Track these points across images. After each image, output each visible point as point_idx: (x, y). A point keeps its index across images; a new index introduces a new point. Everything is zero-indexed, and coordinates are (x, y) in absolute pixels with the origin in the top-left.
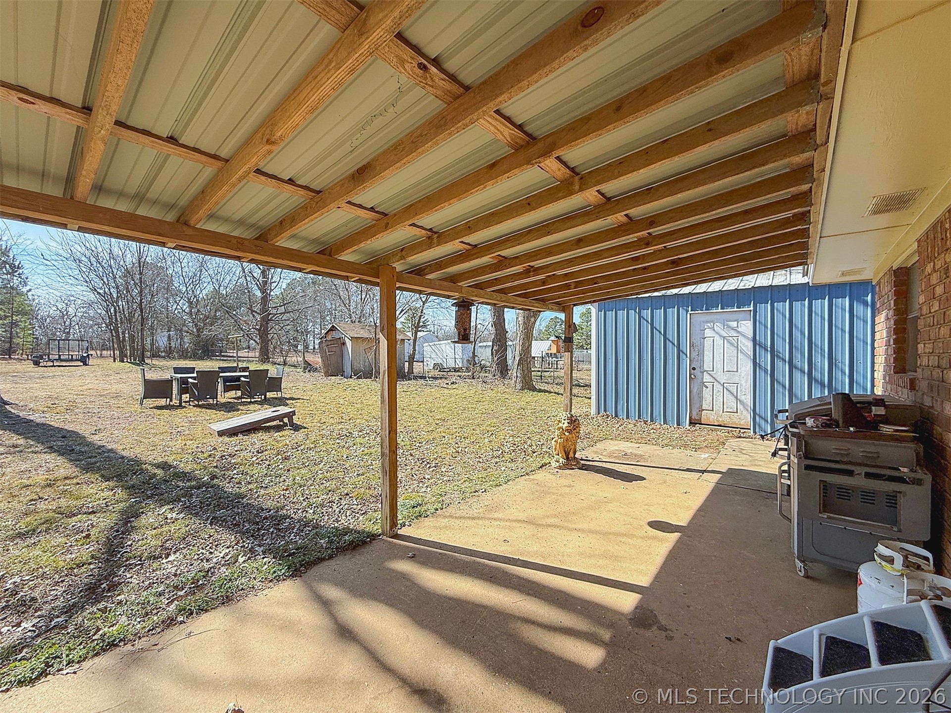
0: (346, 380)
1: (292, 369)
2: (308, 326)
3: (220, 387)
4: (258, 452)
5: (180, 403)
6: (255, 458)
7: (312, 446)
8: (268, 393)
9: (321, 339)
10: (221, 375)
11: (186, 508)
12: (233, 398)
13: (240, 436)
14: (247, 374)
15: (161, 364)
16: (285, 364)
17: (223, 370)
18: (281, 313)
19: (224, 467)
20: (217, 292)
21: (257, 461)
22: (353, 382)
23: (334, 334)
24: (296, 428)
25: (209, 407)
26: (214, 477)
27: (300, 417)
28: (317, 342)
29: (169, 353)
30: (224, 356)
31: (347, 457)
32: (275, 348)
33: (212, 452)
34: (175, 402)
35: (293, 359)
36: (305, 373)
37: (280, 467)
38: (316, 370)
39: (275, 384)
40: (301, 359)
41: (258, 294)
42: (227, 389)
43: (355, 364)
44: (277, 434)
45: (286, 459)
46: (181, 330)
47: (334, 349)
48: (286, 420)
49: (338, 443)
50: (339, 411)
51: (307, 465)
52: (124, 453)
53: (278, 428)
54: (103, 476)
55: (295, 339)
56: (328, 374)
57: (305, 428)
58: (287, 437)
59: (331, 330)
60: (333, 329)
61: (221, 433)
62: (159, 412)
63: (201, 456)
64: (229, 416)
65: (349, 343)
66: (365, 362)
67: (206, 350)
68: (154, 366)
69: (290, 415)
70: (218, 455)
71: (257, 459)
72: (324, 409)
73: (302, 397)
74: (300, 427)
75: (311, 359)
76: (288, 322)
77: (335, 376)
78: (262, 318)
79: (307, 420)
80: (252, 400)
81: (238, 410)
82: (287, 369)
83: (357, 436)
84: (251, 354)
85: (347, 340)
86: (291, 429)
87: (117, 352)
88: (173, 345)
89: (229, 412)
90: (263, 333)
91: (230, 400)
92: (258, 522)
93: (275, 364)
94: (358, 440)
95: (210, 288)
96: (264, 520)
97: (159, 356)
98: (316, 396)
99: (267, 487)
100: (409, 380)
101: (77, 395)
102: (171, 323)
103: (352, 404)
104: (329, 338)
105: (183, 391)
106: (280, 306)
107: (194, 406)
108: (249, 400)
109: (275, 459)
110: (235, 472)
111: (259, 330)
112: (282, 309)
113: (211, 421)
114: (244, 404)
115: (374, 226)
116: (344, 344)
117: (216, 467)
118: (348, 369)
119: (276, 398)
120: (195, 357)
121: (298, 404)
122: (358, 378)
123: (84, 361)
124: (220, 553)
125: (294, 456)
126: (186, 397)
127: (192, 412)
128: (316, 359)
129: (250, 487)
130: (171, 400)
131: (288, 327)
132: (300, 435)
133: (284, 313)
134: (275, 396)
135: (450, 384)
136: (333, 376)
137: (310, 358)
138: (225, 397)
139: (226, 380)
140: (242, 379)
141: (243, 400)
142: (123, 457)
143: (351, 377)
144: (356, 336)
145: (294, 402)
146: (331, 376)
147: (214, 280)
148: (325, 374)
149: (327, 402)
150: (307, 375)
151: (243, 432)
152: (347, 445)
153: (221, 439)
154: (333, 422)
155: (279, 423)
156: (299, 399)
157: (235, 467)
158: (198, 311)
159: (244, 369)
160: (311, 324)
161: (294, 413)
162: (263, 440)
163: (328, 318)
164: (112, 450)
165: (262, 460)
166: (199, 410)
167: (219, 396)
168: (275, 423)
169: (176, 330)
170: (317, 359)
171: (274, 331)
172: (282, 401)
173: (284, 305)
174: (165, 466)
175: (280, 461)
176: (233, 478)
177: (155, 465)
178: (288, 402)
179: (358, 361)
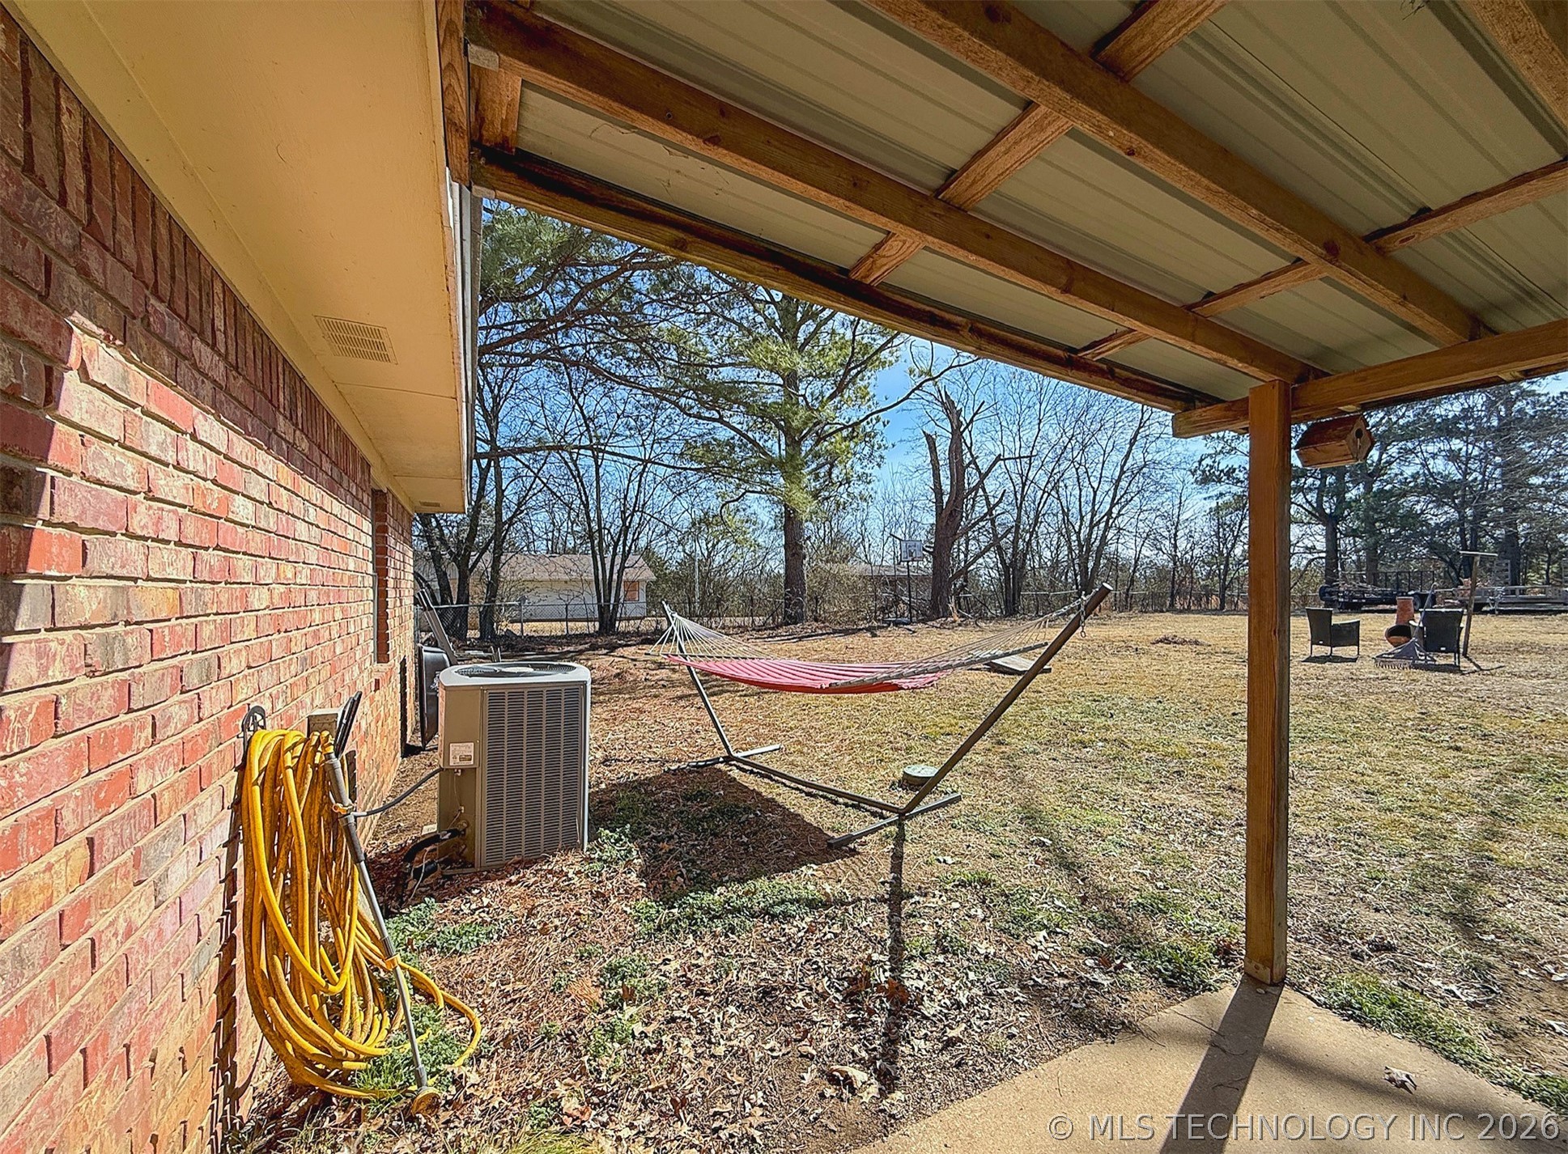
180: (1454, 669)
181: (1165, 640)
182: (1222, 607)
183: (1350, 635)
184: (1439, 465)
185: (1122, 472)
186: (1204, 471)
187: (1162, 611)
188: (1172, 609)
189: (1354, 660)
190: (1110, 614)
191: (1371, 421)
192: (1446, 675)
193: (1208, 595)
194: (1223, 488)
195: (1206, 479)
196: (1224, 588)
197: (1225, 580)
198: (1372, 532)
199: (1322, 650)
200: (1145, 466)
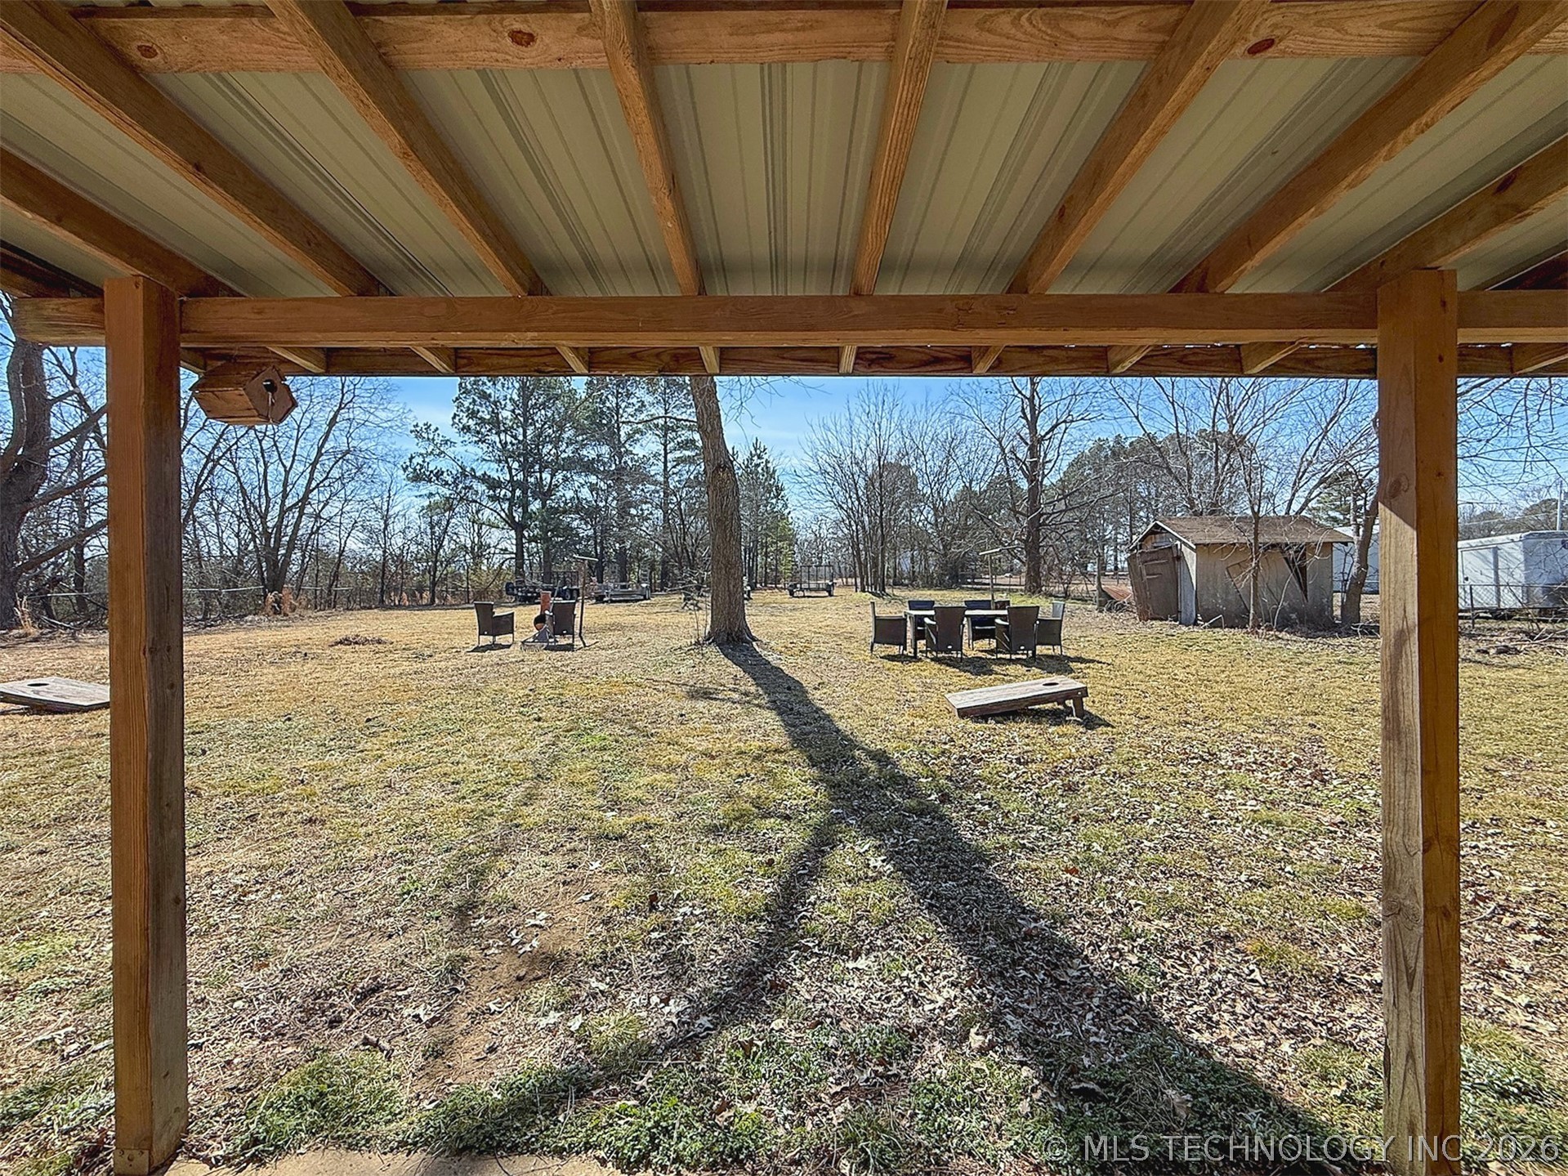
0: (1185, 629)
1: (1079, 604)
2: (1105, 530)
3: (967, 632)
4: (1018, 760)
5: (915, 653)
6: (1013, 775)
7: (1124, 769)
8: (1038, 647)
9: (1132, 550)
10: (967, 613)
11: (897, 853)
12: (985, 651)
13: (992, 723)
14: (1005, 612)
15: (903, 594)
16: (1067, 596)
17: (972, 605)
18: (1061, 512)
19: (963, 780)
20: (968, 489)
21: (1017, 782)
22: (1200, 633)
23: (1160, 542)
24: (1090, 722)
25: (951, 663)
26: (945, 798)
27: (1096, 700)
28: (1123, 557)
29: (913, 581)
30: (977, 584)
31: (1211, 818)
32: (1050, 569)
33: (947, 747)
34: (910, 651)
35: (1079, 587)
36: (1101, 612)
37: (1060, 805)
38: (1121, 608)
39: (1051, 631)
40: (1095, 588)
41: (1024, 485)
42: (977, 636)
43: (1205, 597)
44: (1052, 729)
45: (1070, 789)
46: (925, 548)
47: (1159, 569)
48: (1070, 703)
49: (1185, 775)
50: (1176, 696)
51: (1115, 814)
52: (841, 725)
53: (1057, 717)
54: (810, 758)
55: (1083, 554)
56: (1145, 616)
57: (1108, 725)
58: (1069, 739)
59: (1151, 532)
60: (1156, 530)
61: (964, 713)
62: (889, 664)
63: (929, 749)
64: (978, 682)
65: (1191, 558)
66: (1227, 594)
67: (955, 575)
68: (895, 598)
69: (1078, 695)
70: (956, 753)
71: (1017, 777)
72: (1143, 687)
73: (1097, 658)
74: (1097, 721)
75: (1114, 588)
76: (1071, 526)
77: (1161, 620)
78: (1031, 522)
79: (1110, 707)
80: (1013, 657)
81: (991, 672)
82: (1069, 605)
83: (1230, 763)
84: (1014, 581)
85: (1186, 551)
86: (1079, 724)
87: (859, 580)
88: (916, 569)
89: (978, 674)
90: (1032, 547)
91: (981, 655)
92: (1013, 942)
93: (1051, 595)
94: (1235, 776)
95: (960, 485)
96: (1025, 939)
97: (902, 584)
98: (1124, 659)
99: (1033, 850)
100: (1349, 635)
101: (815, 633)
102: (917, 539)
103: (1206, 682)
104: (1148, 547)
105: (919, 635)
106: (1058, 500)
107: (932, 660)
108: (1008, 656)
109: (1050, 785)
110: (978, 796)
111: (1025, 542)
112: (1062, 506)
113: (951, 687)
114: (1000, 662)
115: (1418, 74)
116: (1180, 558)
117: (949, 778)
118: (1189, 606)
119: (1052, 657)
120: (942, 585)
121: (1091, 670)
122: (1213, 626)
123: (829, 590)
124: (940, 994)
125: (1087, 787)
126: (921, 644)
127: (929, 669)
128: (1124, 589)
129: (1003, 839)
130: (905, 649)
131: (1072, 535)
132: (1097, 740)
133: (1065, 511)
134: (1050, 652)
135: (1492, 651)
136: (1155, 619)
137: (1109, 585)
138: (973, 648)
139: (975, 621)
140: (998, 621)
141: (999, 656)
142: (838, 731)
143: (1195, 624)
144: (1208, 541)
145: (1083, 666)
146: (1152, 619)
147: (964, 473)
148: (1140, 615)
149: (1149, 673)
150: (1106, 615)
151: (998, 715)
152: (1207, 784)
153: (962, 722)
154: (1167, 719)
155: (1057, 706)
156: (1093, 661)
157: (980, 786)
158: (945, 520)
159: (1003, 605)
160: (1111, 527)
161: (1084, 692)
162: (1028, 737)
163: (1142, 514)
164: (829, 715)
165: (1025, 782)
166: (937, 666)
167: (965, 646)
168: (1049, 706)
169: (920, 549)
170: (1123, 587)
171: (1049, 542)
172: (1061, 665)
173: (1065, 498)
174: (881, 757)
175: (1060, 792)
176: (973, 809)
177: (868, 752)
178: (1073, 665)
179: (1212, 592)
180: (570, 648)
181: (345, 641)
182: (433, 601)
183: (506, 625)
184: (585, 493)
185: (320, 454)
186: (415, 470)
187: (370, 608)
188: (382, 606)
189: (509, 646)
190: (304, 613)
191: (545, 451)
192: (562, 653)
193: (421, 589)
194: (433, 488)
195: (417, 477)
196: (434, 584)
197: (434, 576)
198: (547, 540)
199: (486, 640)
200: (348, 452)
